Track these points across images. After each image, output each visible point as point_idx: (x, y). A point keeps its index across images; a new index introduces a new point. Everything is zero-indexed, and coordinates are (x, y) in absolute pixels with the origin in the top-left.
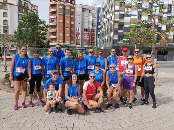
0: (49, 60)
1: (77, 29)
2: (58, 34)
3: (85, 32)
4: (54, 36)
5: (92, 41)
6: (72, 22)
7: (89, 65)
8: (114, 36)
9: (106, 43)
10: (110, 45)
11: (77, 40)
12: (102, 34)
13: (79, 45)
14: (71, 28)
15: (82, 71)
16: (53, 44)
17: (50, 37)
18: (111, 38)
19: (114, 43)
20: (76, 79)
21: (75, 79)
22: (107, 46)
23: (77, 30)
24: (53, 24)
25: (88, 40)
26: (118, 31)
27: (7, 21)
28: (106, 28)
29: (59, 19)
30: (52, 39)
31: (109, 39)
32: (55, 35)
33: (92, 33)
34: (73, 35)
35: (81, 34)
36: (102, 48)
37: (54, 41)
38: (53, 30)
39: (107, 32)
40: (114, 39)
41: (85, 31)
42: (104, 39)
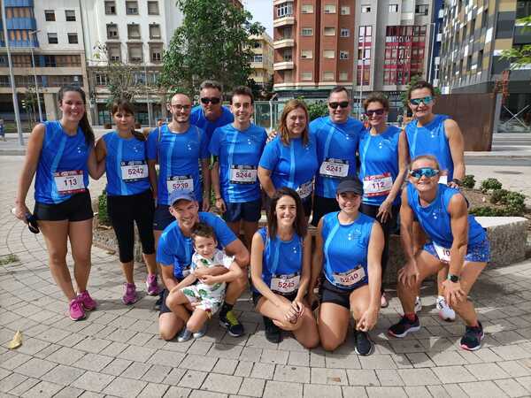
0: (173, 139)
1: (362, 29)
2: (298, 54)
3: (389, 39)
4: (285, 63)
5: (412, 67)
6: (343, 9)
7: (327, 160)
8: (498, 41)
9: (464, 71)
10: (479, 77)
11: (359, 67)
12: (452, 37)
13: (368, 84)
14: (342, 30)
15: (303, 185)
16: (284, 89)
17: (275, 65)
18: (482, 52)
19: (493, 71)
20: (290, 216)
21: (288, 216)
22: (467, 83)
23: (362, 33)
24: (285, 23)
25: (399, 67)
26: (513, 22)
27: (157, 26)
28: (466, 16)
29: (304, 4)
30: (282, 72)
31: (476, 55)
32: (290, 57)
33: (416, 39)
34: (346, 53)
35: (374, 47)
36: (446, 91)
37: (286, 78)
38: (283, 41)
39: (468, 32)
40: (496, 53)
41: (387, 35)
42: (456, 59)
